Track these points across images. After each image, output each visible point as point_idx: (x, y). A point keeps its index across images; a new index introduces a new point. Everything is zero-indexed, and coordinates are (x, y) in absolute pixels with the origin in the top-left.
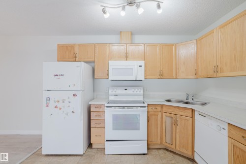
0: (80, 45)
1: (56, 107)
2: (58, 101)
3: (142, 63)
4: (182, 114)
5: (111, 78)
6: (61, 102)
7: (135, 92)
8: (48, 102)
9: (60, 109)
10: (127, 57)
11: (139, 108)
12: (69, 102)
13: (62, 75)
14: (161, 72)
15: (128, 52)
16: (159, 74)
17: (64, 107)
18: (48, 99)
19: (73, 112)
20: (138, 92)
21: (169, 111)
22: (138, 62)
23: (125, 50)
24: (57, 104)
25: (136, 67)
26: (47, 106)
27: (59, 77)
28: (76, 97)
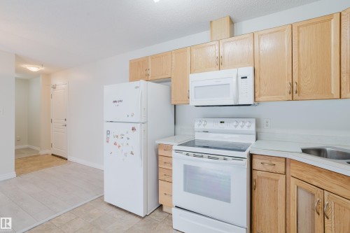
0: (153, 57)
1: (115, 144)
2: (117, 137)
3: (248, 71)
5: (193, 102)
7: (239, 128)
8: (108, 136)
9: (119, 147)
10: (220, 63)
11: (230, 160)
12: (128, 139)
13: (121, 101)
14: (295, 85)
15: (221, 54)
16: (288, 90)
17: (123, 144)
18: (108, 133)
19: (132, 153)
20: (245, 128)
21: (305, 176)
22: (239, 69)
23: (217, 52)
24: (116, 140)
25: (235, 80)
26: (108, 142)
27: (117, 104)
28: (135, 132)
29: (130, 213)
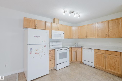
1: (36, 53)
2: (37, 50)
4: (78, 50)
6: (38, 50)
8: (31, 51)
9: (38, 54)
12: (43, 50)
13: (39, 36)
16: (68, 37)
17: (40, 52)
18: (31, 49)
19: (44, 55)
20: (61, 44)
21: (74, 49)
22: (63, 32)
23: (58, 26)
24: (36, 51)
26: (31, 53)
27: (37, 37)
28: (46, 47)
29: (42, 76)
